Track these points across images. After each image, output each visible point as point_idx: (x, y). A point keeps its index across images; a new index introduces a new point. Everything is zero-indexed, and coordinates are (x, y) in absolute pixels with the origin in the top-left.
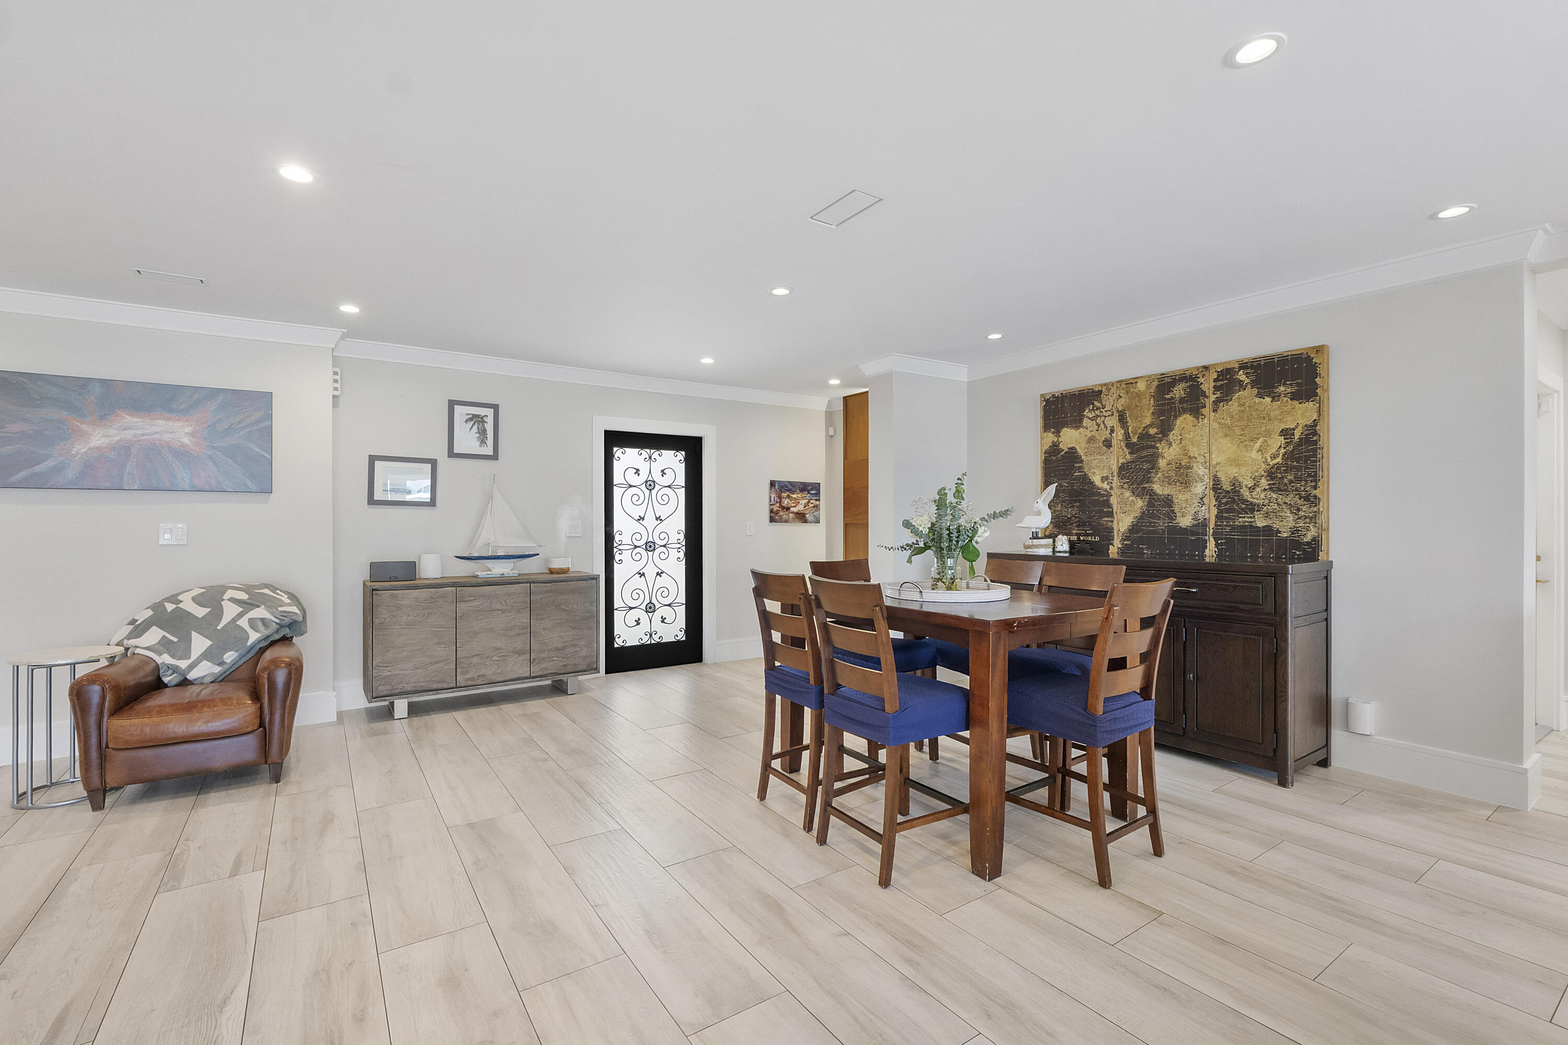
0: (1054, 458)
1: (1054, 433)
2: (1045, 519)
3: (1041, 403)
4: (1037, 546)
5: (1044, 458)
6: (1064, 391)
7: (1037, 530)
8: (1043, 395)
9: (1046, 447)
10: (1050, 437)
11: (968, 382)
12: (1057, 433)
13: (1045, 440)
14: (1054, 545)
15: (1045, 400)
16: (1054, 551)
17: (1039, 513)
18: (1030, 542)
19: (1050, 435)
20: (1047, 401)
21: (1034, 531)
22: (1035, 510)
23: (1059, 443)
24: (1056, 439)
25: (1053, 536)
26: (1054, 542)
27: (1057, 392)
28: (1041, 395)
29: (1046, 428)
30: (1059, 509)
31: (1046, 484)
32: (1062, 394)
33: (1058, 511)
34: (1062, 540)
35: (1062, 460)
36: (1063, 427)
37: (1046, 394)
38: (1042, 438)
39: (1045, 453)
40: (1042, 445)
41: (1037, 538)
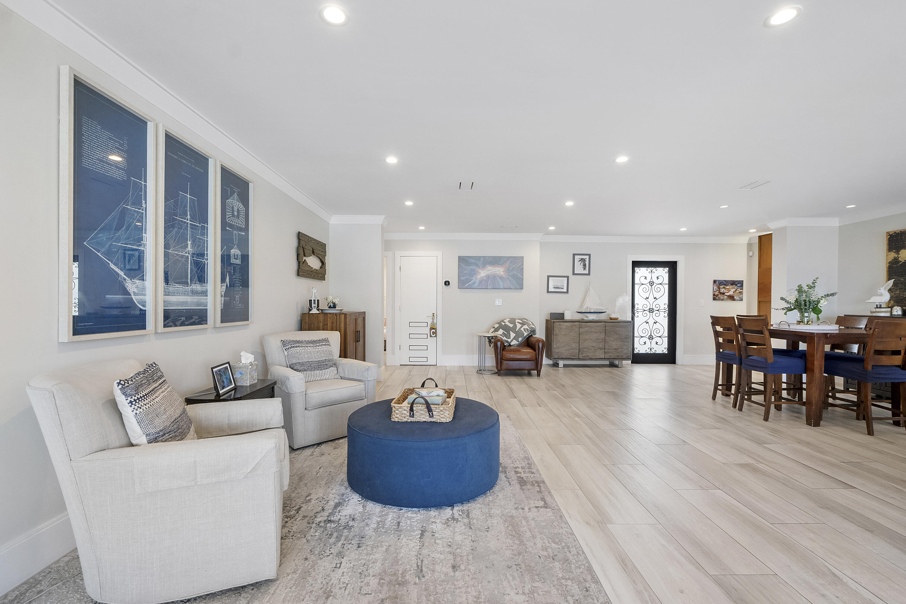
0: (895, 266)
1: (895, 252)
2: (886, 297)
3: (887, 237)
4: (878, 312)
5: (888, 266)
6: (902, 230)
7: (881, 304)
8: (888, 232)
9: (890, 260)
10: (893, 255)
11: (839, 226)
12: (898, 252)
13: (889, 256)
14: (892, 312)
15: (889, 235)
16: (891, 314)
17: (881, 295)
18: (874, 310)
19: (893, 253)
20: (891, 236)
21: (877, 304)
22: (879, 293)
23: (899, 258)
24: (896, 256)
25: (892, 307)
26: (892, 310)
27: (897, 231)
28: (887, 233)
29: (890, 249)
30: (898, 293)
31: (889, 279)
32: (901, 231)
33: (897, 294)
34: (896, 309)
35: (900, 267)
36: (901, 249)
37: (890, 232)
38: (887, 255)
39: (889, 263)
40: (887, 259)
41: (880, 307)
